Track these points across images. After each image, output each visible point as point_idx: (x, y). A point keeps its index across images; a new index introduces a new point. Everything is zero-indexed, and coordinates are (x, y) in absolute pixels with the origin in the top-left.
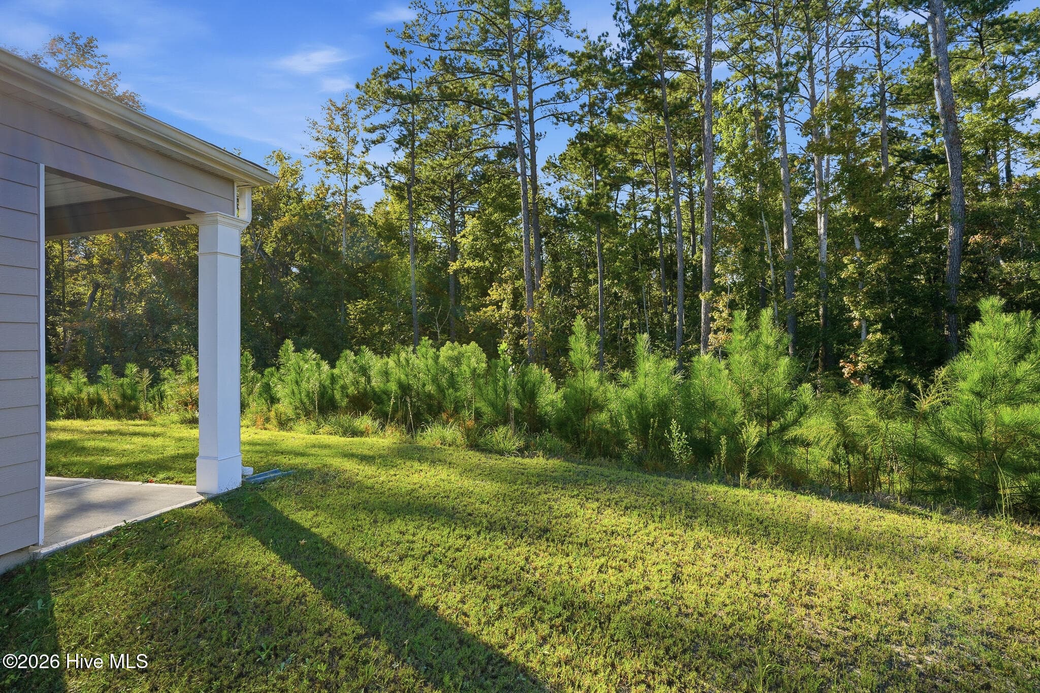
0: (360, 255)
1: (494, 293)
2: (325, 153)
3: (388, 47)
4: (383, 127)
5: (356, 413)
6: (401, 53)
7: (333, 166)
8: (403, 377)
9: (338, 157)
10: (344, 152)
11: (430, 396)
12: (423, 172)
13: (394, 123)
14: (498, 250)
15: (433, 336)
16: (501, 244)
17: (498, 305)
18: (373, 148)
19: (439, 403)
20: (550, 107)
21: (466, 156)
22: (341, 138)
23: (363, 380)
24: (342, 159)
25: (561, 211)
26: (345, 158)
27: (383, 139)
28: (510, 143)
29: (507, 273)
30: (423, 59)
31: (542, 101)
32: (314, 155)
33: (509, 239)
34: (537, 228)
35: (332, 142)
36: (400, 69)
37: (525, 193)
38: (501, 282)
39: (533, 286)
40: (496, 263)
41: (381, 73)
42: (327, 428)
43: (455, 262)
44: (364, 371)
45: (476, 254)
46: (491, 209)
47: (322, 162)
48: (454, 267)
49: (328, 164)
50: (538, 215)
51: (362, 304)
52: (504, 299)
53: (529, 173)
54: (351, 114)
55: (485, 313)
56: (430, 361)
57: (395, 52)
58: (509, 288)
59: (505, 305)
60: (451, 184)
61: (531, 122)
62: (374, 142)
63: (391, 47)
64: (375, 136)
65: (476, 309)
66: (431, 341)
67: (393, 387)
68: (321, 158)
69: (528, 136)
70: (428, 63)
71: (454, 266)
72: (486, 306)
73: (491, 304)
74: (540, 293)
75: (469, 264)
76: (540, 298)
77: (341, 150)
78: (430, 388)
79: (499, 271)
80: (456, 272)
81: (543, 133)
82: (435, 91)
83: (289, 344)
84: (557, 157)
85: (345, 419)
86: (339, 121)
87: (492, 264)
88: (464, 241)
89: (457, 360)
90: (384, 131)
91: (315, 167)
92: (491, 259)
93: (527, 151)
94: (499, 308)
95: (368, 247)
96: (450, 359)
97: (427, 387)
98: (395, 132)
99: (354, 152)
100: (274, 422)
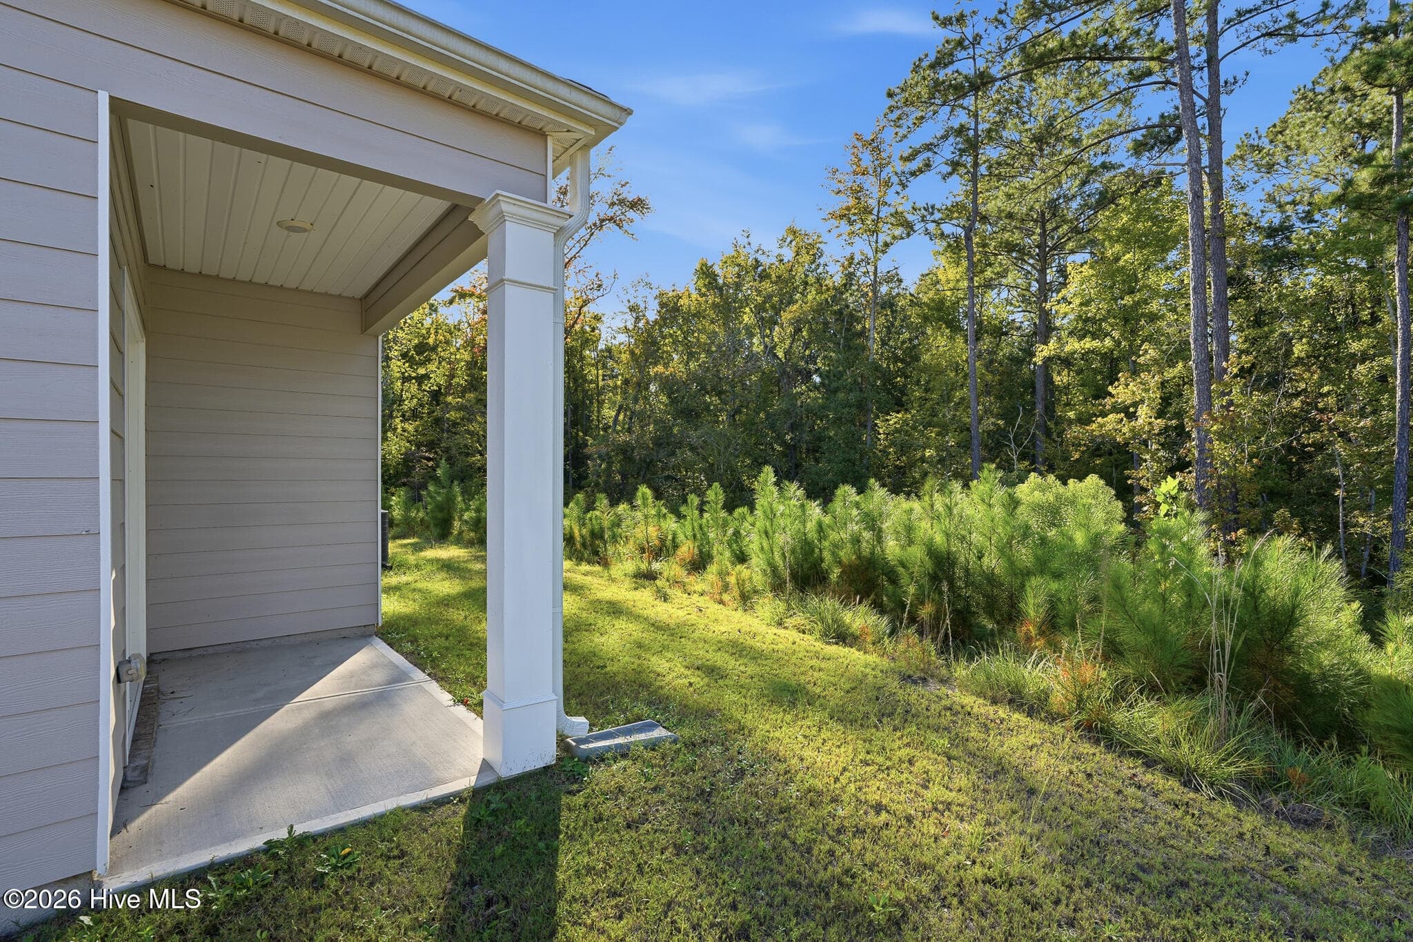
0: (899, 352)
1: (1122, 392)
2: (848, 209)
3: (936, 18)
4: (929, 147)
5: (848, 597)
6: (958, 20)
7: (859, 225)
8: (939, 539)
9: (867, 211)
10: (872, 202)
11: (991, 578)
12: (994, 204)
13: (945, 137)
14: (1129, 319)
15: (1006, 466)
16: (1137, 304)
17: (1129, 412)
18: (914, 183)
19: (1011, 597)
20: (1258, 20)
21: (1071, 162)
22: (871, 184)
23: (867, 535)
24: (870, 213)
25: (1271, 232)
26: (875, 212)
27: (928, 165)
28: (1162, 116)
29: (1150, 353)
30: (993, 14)
31: (1240, 14)
32: (833, 215)
33: (1155, 293)
34: (1221, 263)
35: (857, 192)
36: (955, 48)
37: (1198, 196)
38: (1135, 371)
39: (1210, 374)
40: (1126, 339)
41: (925, 64)
42: (799, 619)
43: (1046, 343)
44: (872, 522)
45: (1087, 327)
46: (1118, 247)
47: (844, 222)
48: (1045, 353)
49: (851, 223)
50: (1223, 239)
51: (895, 419)
52: (1142, 401)
53: (1205, 161)
54: (883, 147)
55: (1101, 426)
56: (998, 511)
57: (946, 22)
58: (1154, 381)
59: (1143, 412)
60: (1042, 221)
61: (1213, 61)
62: (913, 174)
63: (941, 17)
64: (917, 163)
65: (1084, 420)
66: (1000, 474)
67: (917, 553)
68: (842, 217)
69: (1205, 93)
70: (1003, 17)
71: (1043, 352)
72: (1104, 414)
73: (1115, 409)
74: (1226, 385)
75: (1073, 345)
76: (1223, 394)
77: (870, 201)
78: (991, 561)
79: (1134, 350)
80: (1048, 361)
81: (1241, 76)
82: (1014, 60)
83: (768, 473)
84: (1263, 132)
85: (829, 604)
86: (867, 160)
87: (1118, 343)
88: (1063, 308)
89: (1053, 514)
90: (930, 154)
91: (835, 232)
92: (1116, 334)
93: (1202, 121)
94: (1132, 416)
95: (911, 340)
96: (1037, 508)
97: (986, 560)
98: (947, 151)
99: (887, 199)
100: (736, 592)
